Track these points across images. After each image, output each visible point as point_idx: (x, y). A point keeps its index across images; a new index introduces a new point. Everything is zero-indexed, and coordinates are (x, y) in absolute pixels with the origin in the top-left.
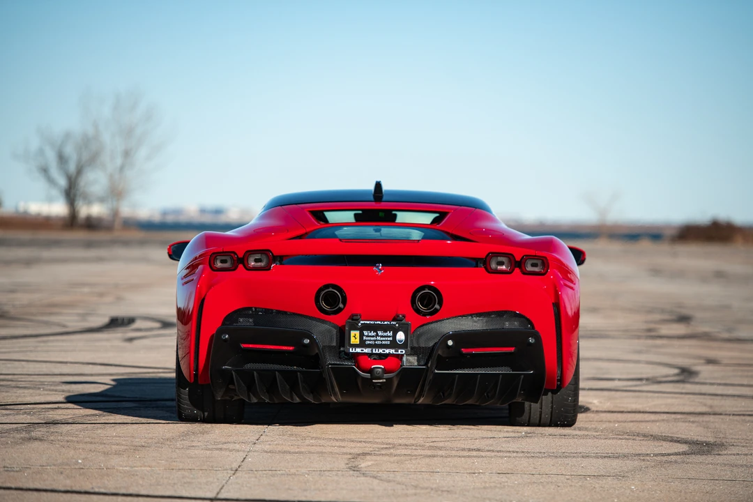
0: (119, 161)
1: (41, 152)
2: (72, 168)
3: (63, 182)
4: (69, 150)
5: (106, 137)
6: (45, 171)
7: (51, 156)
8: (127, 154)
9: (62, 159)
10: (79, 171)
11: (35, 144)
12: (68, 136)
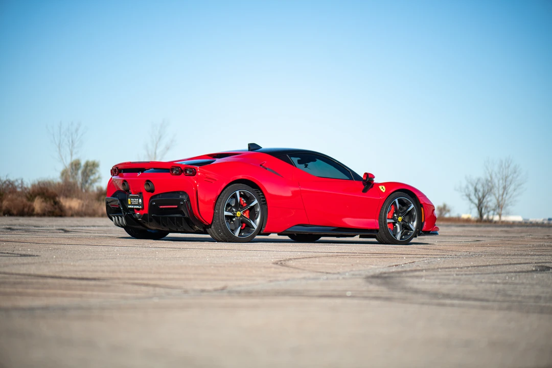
0: (501, 192)
1: (467, 187)
2: (481, 195)
3: (476, 201)
4: (479, 187)
5: (496, 181)
6: (468, 196)
7: (472, 189)
8: (505, 188)
9: (476, 190)
10: (484, 197)
11: (464, 184)
12: (479, 180)
